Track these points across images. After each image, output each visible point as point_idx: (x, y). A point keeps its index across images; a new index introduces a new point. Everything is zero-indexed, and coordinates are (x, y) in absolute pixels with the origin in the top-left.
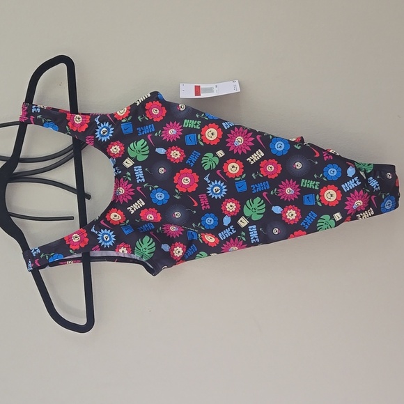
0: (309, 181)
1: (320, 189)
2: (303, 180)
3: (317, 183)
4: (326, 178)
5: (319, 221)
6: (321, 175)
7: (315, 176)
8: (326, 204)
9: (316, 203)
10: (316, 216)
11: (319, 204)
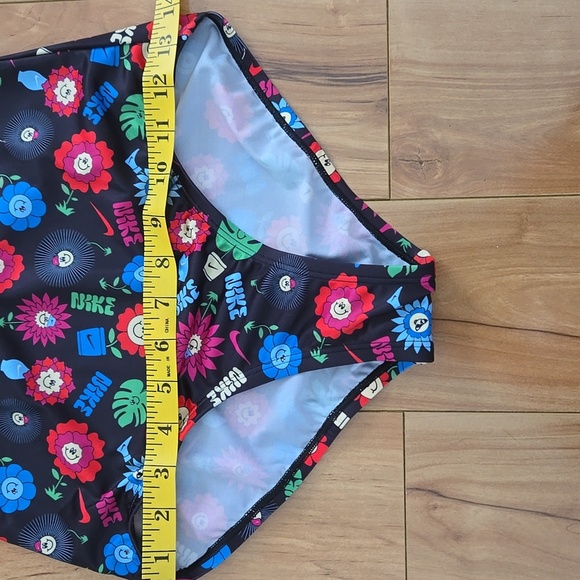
0: (89, 297)
1: (116, 315)
2: (74, 295)
3: (110, 300)
4: (128, 288)
5: (118, 395)
6: (116, 281)
7: (103, 284)
8: (132, 353)
9: (109, 350)
10: (108, 382)
11: (117, 353)
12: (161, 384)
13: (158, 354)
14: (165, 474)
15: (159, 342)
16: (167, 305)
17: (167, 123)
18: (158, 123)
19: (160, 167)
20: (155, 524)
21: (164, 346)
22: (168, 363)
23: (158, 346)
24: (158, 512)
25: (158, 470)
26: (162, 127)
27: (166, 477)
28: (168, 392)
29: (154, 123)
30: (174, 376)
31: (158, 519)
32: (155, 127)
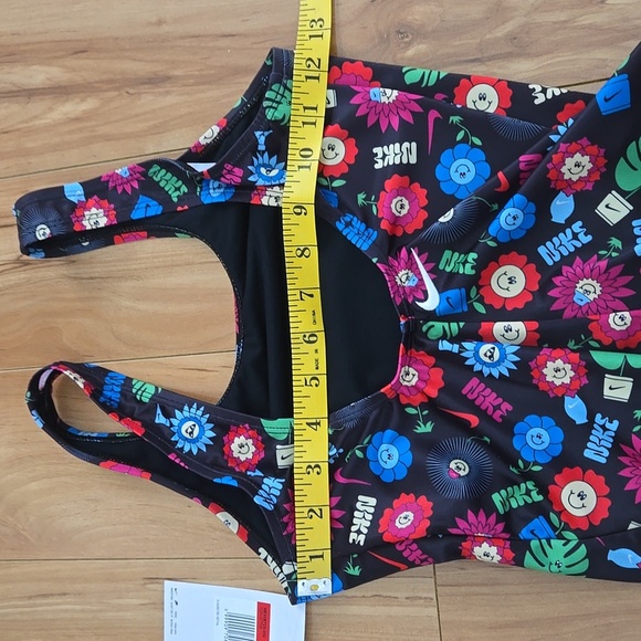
12: (309, 378)
13: (305, 347)
14: (317, 469)
15: (307, 335)
16: (311, 296)
17: (316, 109)
18: (305, 108)
19: (302, 153)
20: (308, 523)
21: (312, 339)
22: (316, 356)
23: (307, 339)
24: (311, 510)
25: (310, 467)
26: (308, 112)
27: (318, 473)
28: (317, 385)
29: (301, 107)
30: (323, 368)
31: (311, 517)
32: (301, 112)
